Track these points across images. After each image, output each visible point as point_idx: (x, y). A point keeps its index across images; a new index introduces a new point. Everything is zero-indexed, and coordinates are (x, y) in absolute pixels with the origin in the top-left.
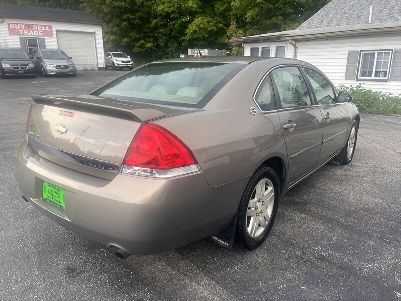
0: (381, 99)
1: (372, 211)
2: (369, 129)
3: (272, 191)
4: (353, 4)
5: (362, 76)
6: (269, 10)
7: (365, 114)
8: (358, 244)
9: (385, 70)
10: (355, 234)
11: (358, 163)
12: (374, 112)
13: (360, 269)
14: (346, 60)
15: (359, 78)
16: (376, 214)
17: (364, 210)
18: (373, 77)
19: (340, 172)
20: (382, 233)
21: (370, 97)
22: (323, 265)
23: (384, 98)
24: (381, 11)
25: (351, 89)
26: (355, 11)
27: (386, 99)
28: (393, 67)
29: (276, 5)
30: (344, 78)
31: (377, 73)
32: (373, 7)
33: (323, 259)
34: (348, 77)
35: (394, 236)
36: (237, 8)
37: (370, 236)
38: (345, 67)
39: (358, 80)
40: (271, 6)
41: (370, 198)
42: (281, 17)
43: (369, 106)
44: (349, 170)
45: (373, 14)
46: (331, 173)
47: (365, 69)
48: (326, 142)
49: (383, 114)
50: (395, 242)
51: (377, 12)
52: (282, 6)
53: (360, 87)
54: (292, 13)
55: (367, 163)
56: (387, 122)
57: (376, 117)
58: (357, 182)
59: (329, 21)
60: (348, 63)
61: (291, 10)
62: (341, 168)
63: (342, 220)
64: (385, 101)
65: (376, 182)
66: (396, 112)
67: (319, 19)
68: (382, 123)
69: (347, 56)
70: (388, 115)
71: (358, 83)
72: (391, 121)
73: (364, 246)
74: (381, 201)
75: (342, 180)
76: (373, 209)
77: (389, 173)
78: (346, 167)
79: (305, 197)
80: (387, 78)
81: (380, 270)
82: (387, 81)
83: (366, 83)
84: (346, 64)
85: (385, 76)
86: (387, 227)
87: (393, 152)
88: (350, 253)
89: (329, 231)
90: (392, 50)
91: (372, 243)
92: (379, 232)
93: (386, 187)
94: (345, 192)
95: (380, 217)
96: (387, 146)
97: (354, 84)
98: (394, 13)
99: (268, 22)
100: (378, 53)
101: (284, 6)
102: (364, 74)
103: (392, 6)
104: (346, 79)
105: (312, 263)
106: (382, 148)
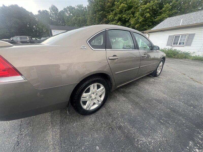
0: (180, 53)
1: (160, 101)
2: (172, 63)
3: (103, 89)
4: (175, 19)
5: (173, 45)
6: (143, 24)
7: (172, 58)
8: (144, 121)
9: (183, 42)
10: (145, 114)
11: (162, 77)
12: (176, 57)
13: (138, 141)
14: (168, 39)
15: (172, 45)
16: (161, 103)
17: (156, 100)
18: (178, 45)
19: (152, 80)
20: (161, 116)
21: (175, 52)
22: (118, 132)
23: (181, 53)
24: (186, 21)
25: (168, 49)
26: (175, 22)
27: (182, 53)
28: (187, 41)
29: (146, 23)
30: (166, 45)
31: (180, 44)
32: (183, 20)
33: (120, 128)
34: (167, 45)
35: (167, 119)
36: (133, 24)
37: (153, 117)
38: (167, 41)
39: (171, 46)
40: (144, 23)
41: (161, 94)
42: (147, 27)
43: (174, 55)
44: (156, 79)
45: (182, 22)
46: (148, 80)
47: (175, 42)
48: (141, 67)
49: (180, 58)
50: (166, 124)
51: (184, 21)
52: (148, 23)
53: (172, 48)
54: (151, 25)
55: (166, 77)
56: (181, 62)
57: (176, 60)
58: (158, 85)
59: (164, 26)
60: (168, 40)
61: (151, 24)
62: (153, 78)
63: (142, 104)
64: (182, 54)
65: (167, 86)
66: (185, 58)
67: (160, 26)
68: (179, 62)
69: (168, 37)
70: (182, 59)
71: (171, 47)
72: (183, 61)
73: (147, 123)
74: (166, 96)
75: (151, 84)
76: (161, 100)
77: (175, 82)
78: (156, 78)
79: (131, 90)
80: (184, 45)
81: (149, 144)
82: (184, 46)
83: (174, 47)
84: (167, 40)
85: (183, 44)
86: (165, 112)
87: (180, 73)
88: (137, 127)
89: (133, 110)
90: (188, 34)
91: (152, 122)
92: (159, 114)
93: (172, 89)
94: (150, 90)
95: (163, 105)
96: (178, 70)
97: (170, 47)
98: (192, 21)
99: (143, 28)
100: (182, 36)
101: (149, 23)
102: (174, 44)
103: (192, 19)
104: (167, 46)
105: (113, 129)
106: (175, 71)
